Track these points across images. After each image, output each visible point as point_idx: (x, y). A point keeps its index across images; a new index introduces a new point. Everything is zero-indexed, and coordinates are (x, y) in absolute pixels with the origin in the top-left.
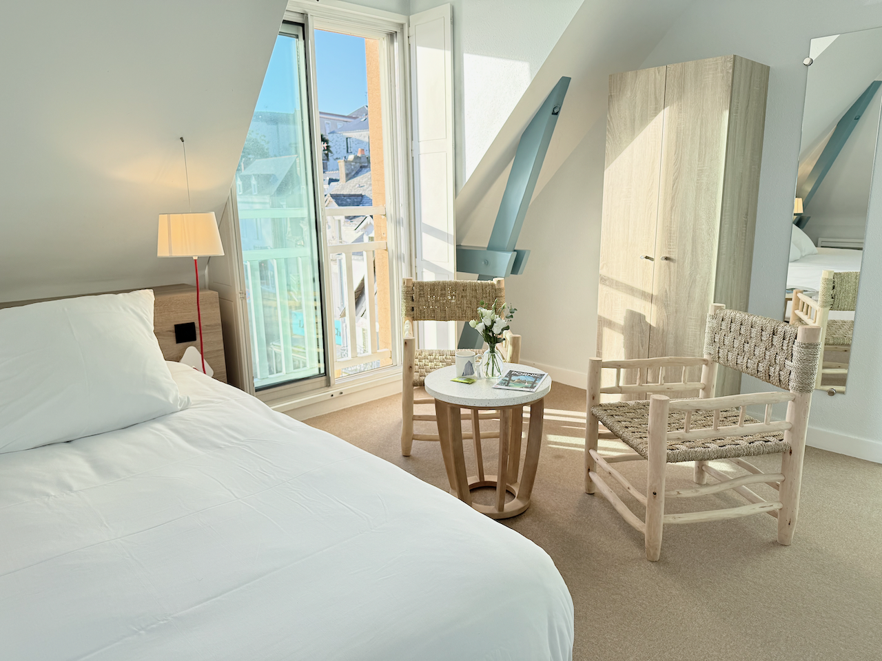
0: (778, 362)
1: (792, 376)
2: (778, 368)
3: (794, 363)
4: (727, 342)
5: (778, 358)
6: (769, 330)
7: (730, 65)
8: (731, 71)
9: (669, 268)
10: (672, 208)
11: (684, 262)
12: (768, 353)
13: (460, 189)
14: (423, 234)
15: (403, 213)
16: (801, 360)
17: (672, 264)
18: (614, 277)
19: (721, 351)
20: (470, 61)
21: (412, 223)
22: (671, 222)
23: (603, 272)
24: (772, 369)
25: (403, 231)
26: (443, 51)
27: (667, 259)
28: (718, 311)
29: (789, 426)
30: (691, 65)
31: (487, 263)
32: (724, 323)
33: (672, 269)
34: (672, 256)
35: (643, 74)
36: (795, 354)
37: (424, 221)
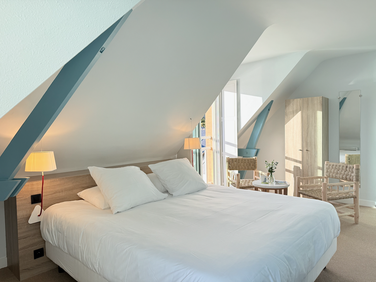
0: (349, 174)
1: (354, 177)
2: (349, 176)
3: (354, 174)
4: (332, 171)
5: (349, 173)
6: (345, 166)
7: (321, 99)
8: (322, 100)
9: (308, 153)
10: (307, 136)
11: (312, 151)
12: (345, 173)
13: (239, 131)
14: (225, 144)
15: (218, 138)
16: (356, 173)
17: (308, 152)
18: (290, 157)
19: (330, 174)
20: (242, 96)
21: (221, 142)
22: (307, 140)
23: (286, 155)
24: (347, 177)
25: (219, 144)
26: (234, 93)
27: (307, 150)
28: (328, 163)
29: (355, 191)
30: (310, 98)
31: (247, 153)
32: (330, 166)
33: (309, 153)
34: (308, 150)
35: (295, 100)
36: (354, 172)
37: (226, 140)
